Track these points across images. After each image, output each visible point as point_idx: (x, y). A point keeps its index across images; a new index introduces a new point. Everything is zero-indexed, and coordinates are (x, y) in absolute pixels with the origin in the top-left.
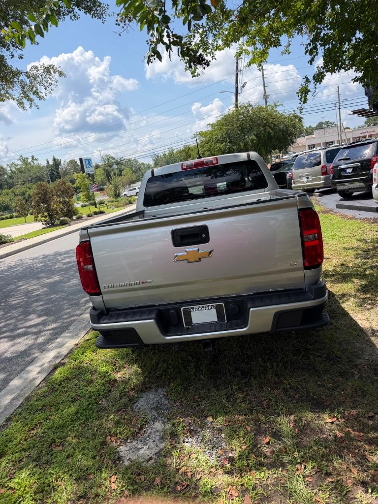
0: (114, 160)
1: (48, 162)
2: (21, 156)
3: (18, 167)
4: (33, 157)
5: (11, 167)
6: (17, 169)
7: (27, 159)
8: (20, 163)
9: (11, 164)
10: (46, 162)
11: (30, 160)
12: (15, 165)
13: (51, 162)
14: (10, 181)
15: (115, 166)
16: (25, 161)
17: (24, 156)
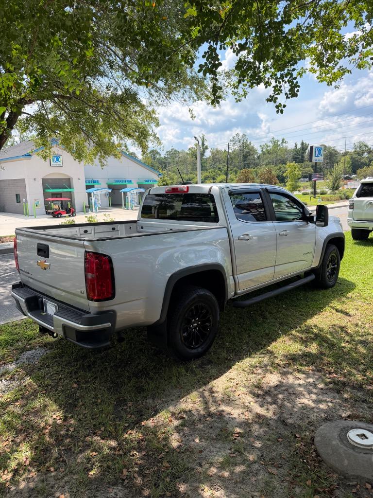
0: (367, 148)
1: (296, 146)
2: (273, 139)
3: (269, 148)
4: (283, 140)
5: (262, 148)
6: (267, 150)
7: (278, 141)
8: (270, 144)
9: (264, 146)
10: (294, 145)
11: (280, 143)
12: (267, 146)
13: (299, 146)
14: (257, 161)
15: (366, 155)
16: (275, 143)
17: (276, 139)
